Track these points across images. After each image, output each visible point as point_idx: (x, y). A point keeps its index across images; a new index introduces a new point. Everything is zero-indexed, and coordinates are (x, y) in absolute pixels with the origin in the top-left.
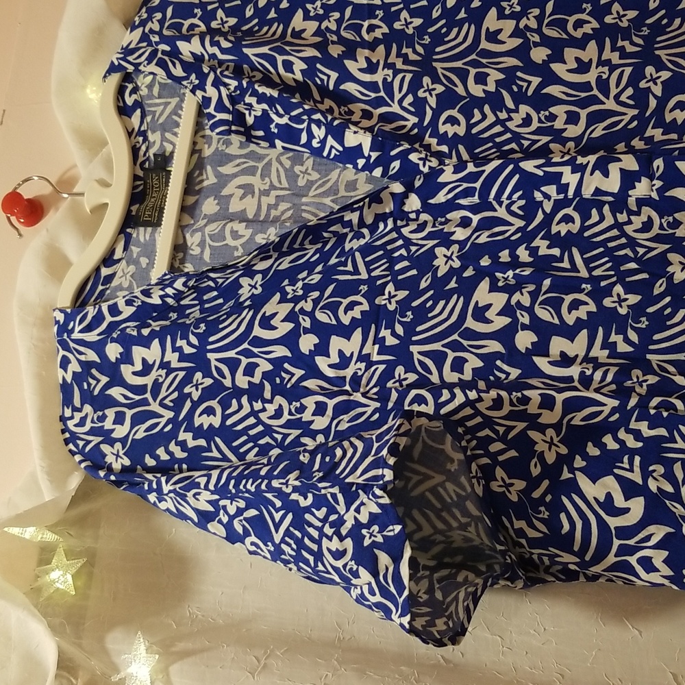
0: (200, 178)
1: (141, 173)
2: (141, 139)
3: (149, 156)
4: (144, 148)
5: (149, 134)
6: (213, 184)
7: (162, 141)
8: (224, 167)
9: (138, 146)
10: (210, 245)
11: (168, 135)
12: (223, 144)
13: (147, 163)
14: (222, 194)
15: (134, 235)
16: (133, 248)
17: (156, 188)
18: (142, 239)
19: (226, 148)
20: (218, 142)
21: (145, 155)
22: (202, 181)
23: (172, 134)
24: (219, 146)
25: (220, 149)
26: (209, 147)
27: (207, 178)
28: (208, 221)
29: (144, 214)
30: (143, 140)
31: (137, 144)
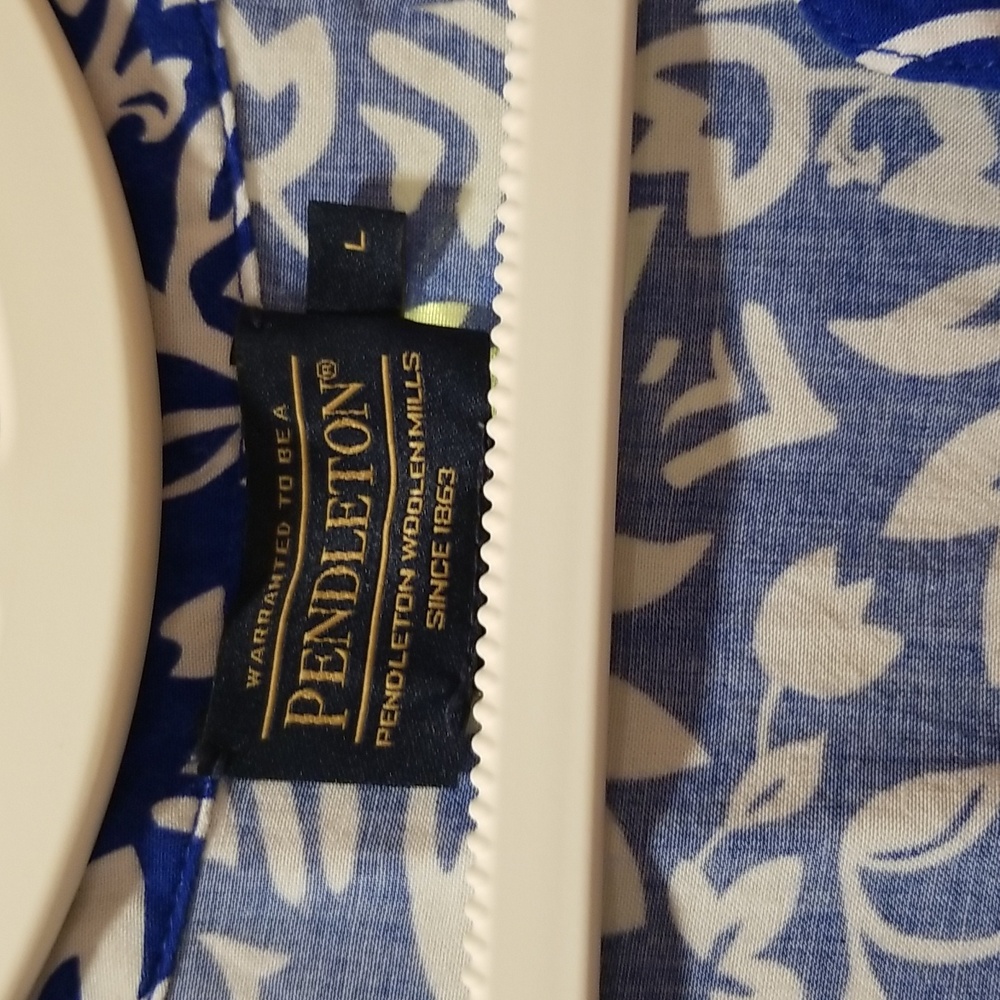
0: (696, 400)
1: (211, 349)
2: (175, 71)
3: (256, 208)
4: (206, 145)
5: (236, 33)
6: (803, 447)
7: (349, 95)
8: (887, 324)
9: (157, 126)
10: (879, 959)
11: (392, 51)
12: (861, 144)
13: (250, 265)
14: (894, 529)
15: (223, 851)
16: (220, 947)
17: (347, 463)
18: (289, 882)
19: (890, 170)
20: (821, 122)
21: (222, 201)
22: (720, 420)
23: (432, 44)
24: (828, 151)
25: (837, 178)
26: (746, 161)
27: (757, 404)
28: (835, 756)
29: (289, 684)
30: (190, 82)
31: (148, 113)
